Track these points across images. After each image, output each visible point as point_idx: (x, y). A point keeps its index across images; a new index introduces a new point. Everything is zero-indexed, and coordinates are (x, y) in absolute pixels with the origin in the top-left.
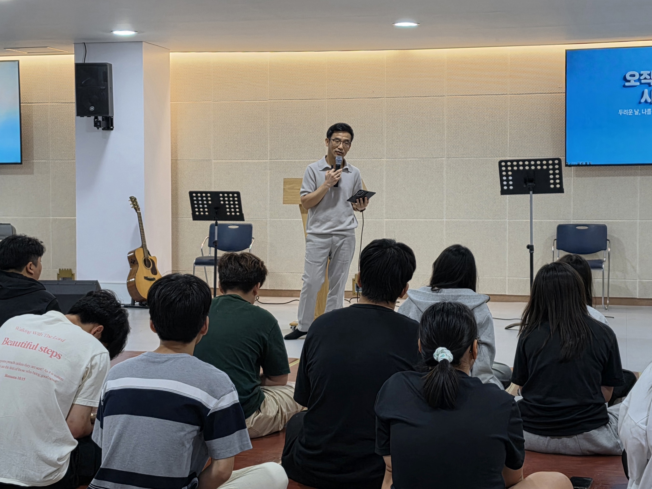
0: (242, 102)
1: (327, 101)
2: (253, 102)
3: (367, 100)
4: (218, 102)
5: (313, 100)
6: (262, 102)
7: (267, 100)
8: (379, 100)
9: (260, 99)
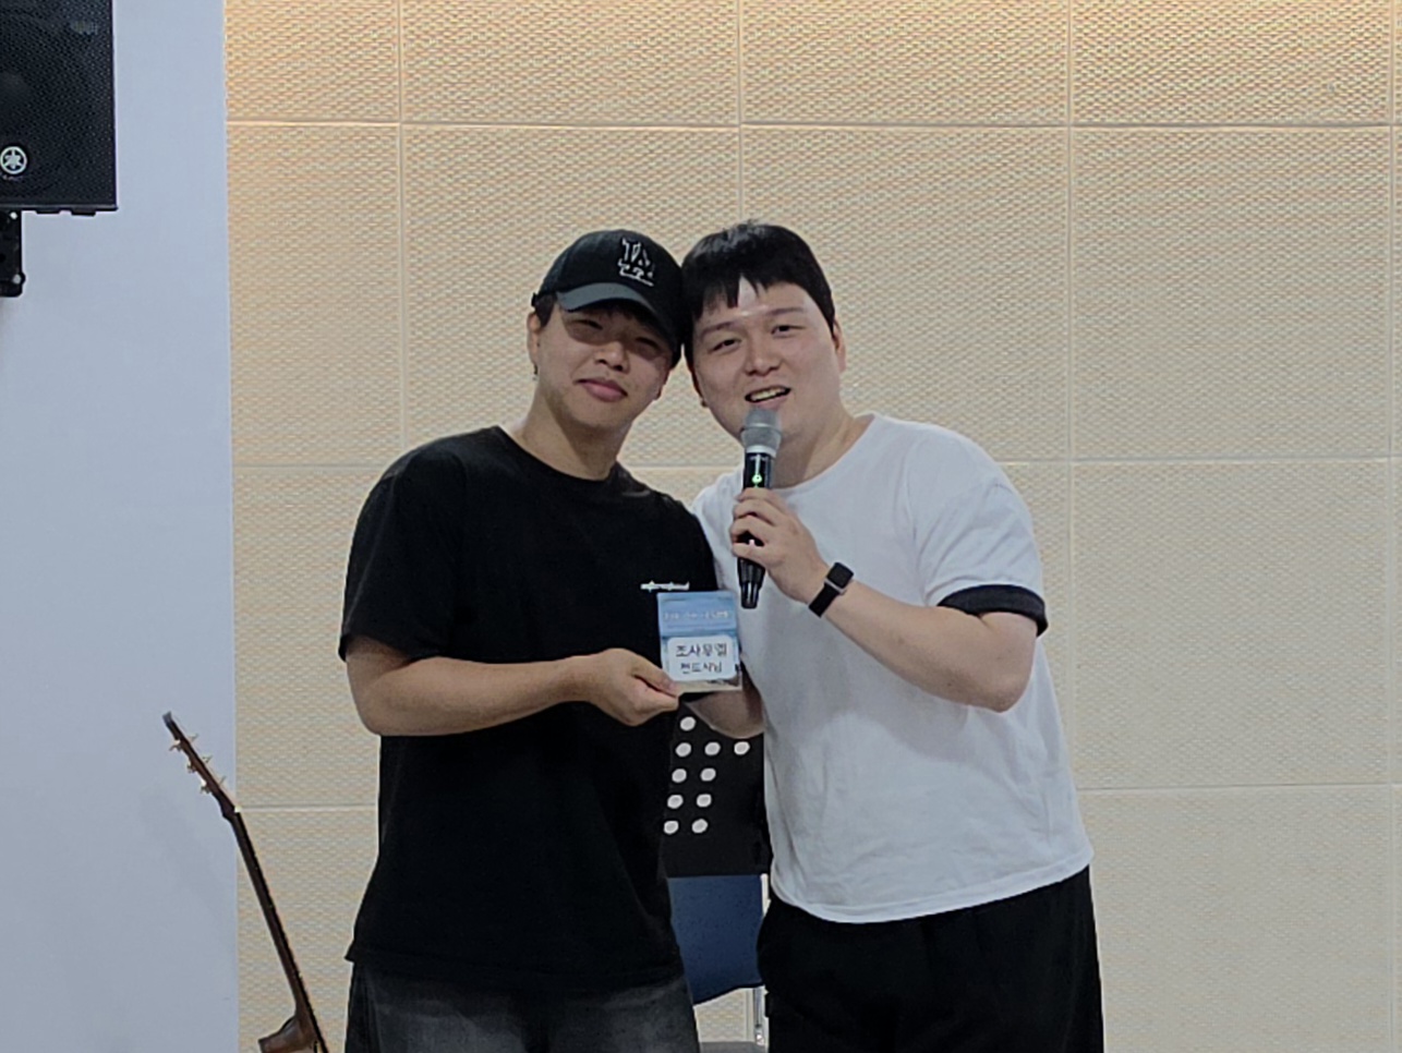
0: (584, 132)
1: (1079, 133)
2: (652, 134)
3: (1295, 135)
4: (438, 128)
5: (1000, 131)
6: (707, 134)
7: (736, 122)
8: (1361, 134)
9: (692, 117)
